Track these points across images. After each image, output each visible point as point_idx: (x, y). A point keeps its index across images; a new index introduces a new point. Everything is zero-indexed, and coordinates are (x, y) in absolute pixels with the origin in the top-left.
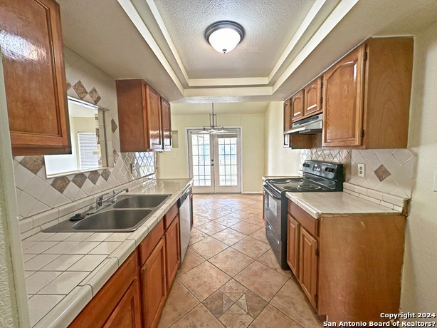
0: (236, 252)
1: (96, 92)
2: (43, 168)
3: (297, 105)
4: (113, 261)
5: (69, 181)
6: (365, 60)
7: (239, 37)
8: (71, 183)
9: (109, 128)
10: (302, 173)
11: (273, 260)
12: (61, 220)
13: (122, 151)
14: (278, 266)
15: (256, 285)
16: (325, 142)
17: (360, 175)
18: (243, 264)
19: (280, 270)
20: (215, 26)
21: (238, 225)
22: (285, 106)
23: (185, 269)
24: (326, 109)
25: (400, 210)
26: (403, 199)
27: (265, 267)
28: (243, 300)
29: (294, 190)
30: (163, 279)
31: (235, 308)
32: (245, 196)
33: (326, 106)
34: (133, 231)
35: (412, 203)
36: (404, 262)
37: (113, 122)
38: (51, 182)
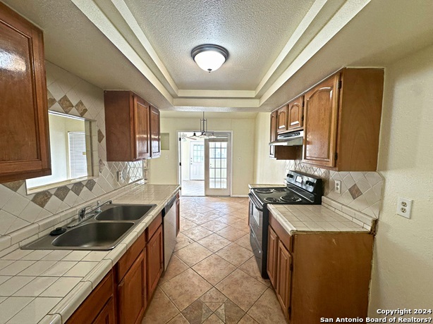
0: (219, 259)
1: (82, 104)
2: (24, 184)
3: (282, 119)
4: (87, 284)
5: (51, 195)
6: (340, 88)
7: (223, 59)
8: (53, 196)
9: (95, 139)
10: (286, 182)
11: (254, 267)
12: (41, 235)
13: (109, 159)
14: (259, 275)
15: (236, 295)
16: (305, 158)
17: (336, 191)
18: (225, 272)
19: (260, 279)
20: (200, 48)
21: (225, 230)
22: (272, 117)
23: (167, 277)
24: (306, 128)
25: (369, 229)
26: (371, 219)
27: (246, 275)
28: (221, 311)
29: (275, 202)
30: (143, 290)
31: (213, 317)
32: (234, 199)
33: (306, 125)
34: (112, 249)
35: (379, 222)
36: (372, 277)
37: (100, 132)
38: (32, 197)
